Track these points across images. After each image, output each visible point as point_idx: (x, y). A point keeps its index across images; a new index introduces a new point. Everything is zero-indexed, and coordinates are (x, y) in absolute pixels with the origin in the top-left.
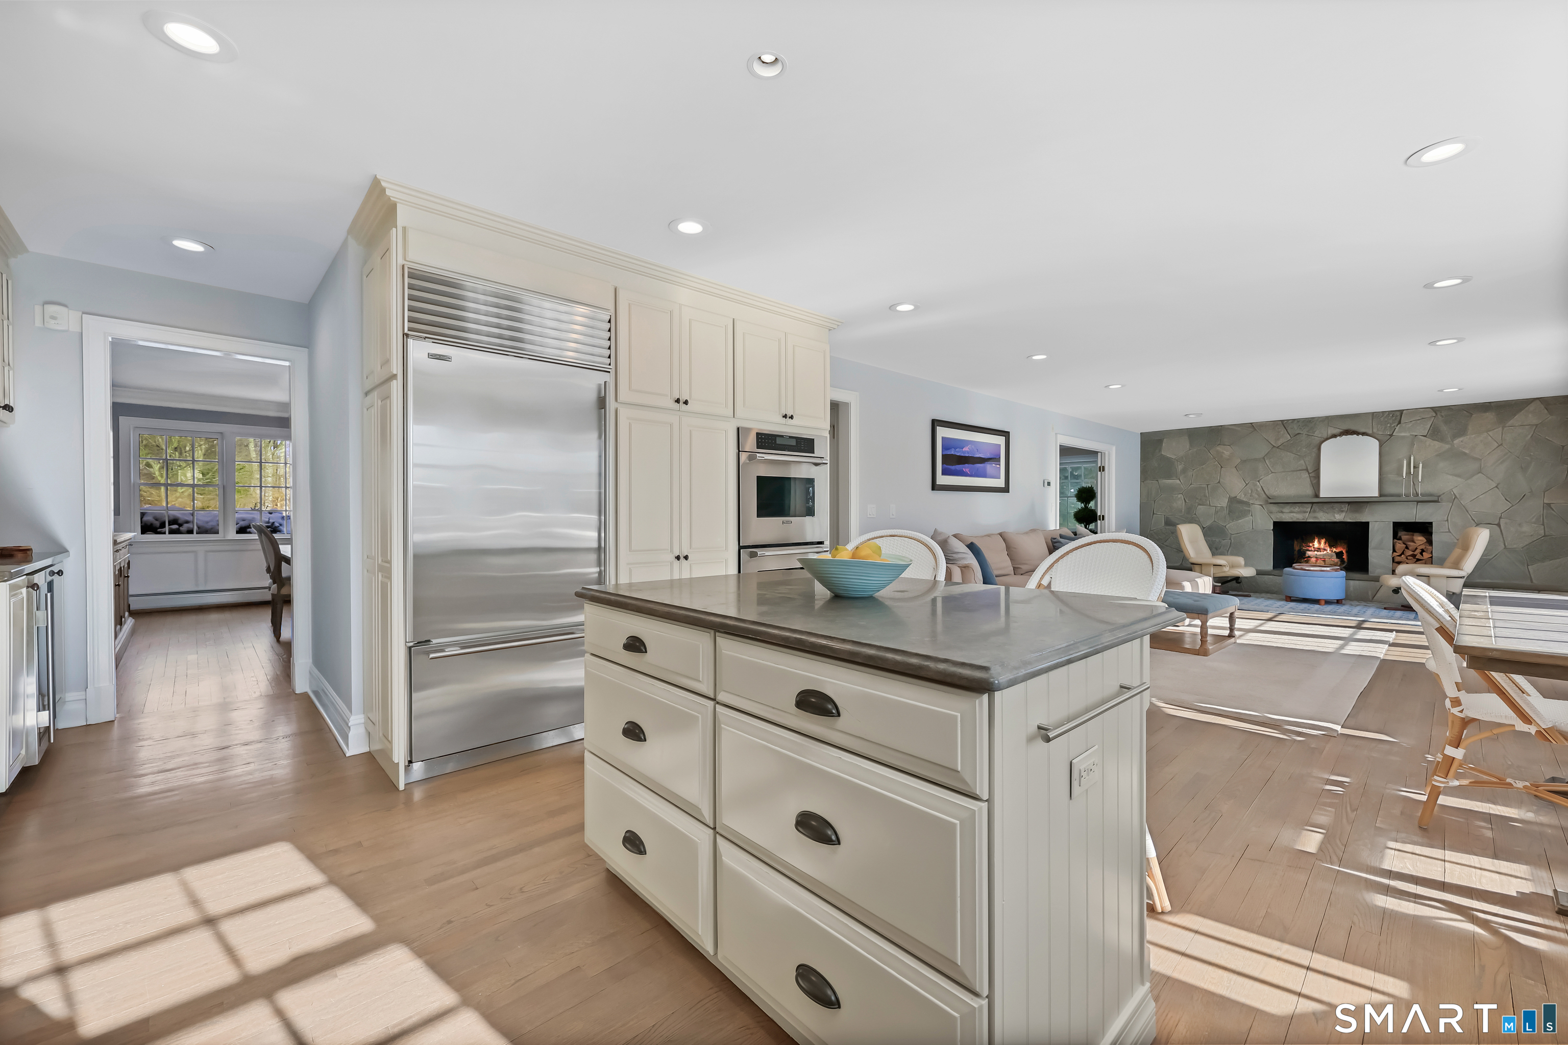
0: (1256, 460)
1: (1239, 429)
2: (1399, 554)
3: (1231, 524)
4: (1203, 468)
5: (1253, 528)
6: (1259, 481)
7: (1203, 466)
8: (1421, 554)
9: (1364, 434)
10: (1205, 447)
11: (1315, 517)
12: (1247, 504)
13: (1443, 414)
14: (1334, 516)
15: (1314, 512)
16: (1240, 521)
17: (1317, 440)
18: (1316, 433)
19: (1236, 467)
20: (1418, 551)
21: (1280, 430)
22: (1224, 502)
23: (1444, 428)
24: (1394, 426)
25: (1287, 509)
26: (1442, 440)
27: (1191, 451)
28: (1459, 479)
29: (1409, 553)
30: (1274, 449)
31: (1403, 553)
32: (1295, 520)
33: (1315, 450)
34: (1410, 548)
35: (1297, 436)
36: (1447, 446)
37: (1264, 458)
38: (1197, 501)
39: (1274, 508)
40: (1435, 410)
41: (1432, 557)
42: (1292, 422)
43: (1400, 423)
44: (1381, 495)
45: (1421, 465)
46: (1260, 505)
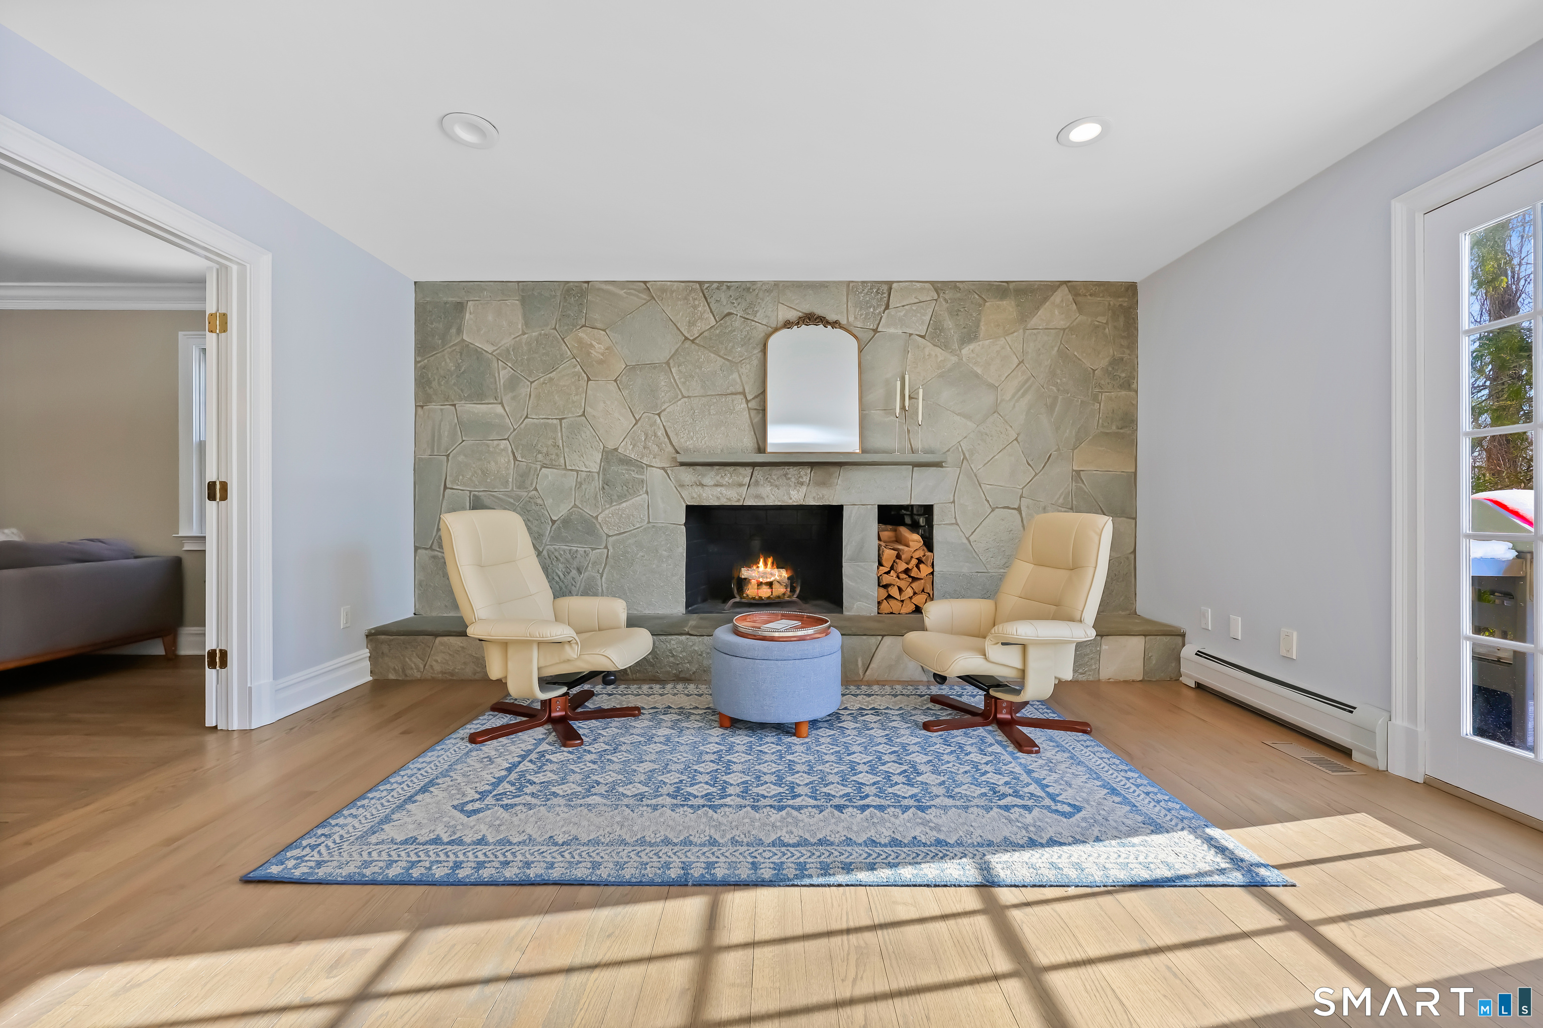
0: (653, 366)
1: (622, 292)
2: (887, 570)
3: (607, 512)
4: (551, 379)
5: (649, 522)
6: (659, 415)
7: (551, 375)
8: (917, 566)
9: (835, 324)
10: (555, 329)
11: (758, 496)
12: (640, 466)
13: (947, 297)
14: (789, 494)
15: (757, 483)
16: (624, 505)
17: (759, 332)
18: (758, 314)
19: (615, 381)
20: (914, 562)
21: (697, 303)
22: (593, 462)
23: (949, 323)
24: (880, 313)
25: (710, 477)
26: (946, 346)
27: (526, 336)
28: (969, 423)
29: (902, 566)
30: (687, 344)
31: (892, 568)
32: (724, 502)
33: (757, 351)
34: (903, 557)
35: (727, 318)
36: (954, 359)
37: (668, 363)
38: (540, 456)
39: (687, 475)
40: (939, 287)
41: (932, 573)
42: (718, 288)
43: (887, 307)
44: (864, 451)
45: (921, 391)
46: (663, 468)
